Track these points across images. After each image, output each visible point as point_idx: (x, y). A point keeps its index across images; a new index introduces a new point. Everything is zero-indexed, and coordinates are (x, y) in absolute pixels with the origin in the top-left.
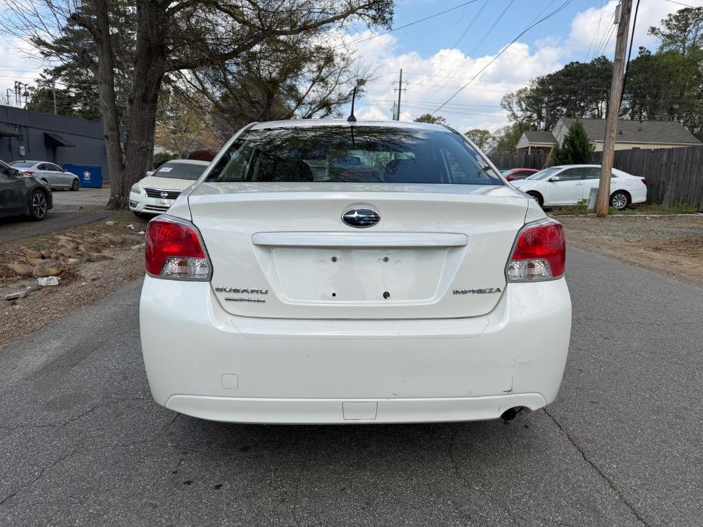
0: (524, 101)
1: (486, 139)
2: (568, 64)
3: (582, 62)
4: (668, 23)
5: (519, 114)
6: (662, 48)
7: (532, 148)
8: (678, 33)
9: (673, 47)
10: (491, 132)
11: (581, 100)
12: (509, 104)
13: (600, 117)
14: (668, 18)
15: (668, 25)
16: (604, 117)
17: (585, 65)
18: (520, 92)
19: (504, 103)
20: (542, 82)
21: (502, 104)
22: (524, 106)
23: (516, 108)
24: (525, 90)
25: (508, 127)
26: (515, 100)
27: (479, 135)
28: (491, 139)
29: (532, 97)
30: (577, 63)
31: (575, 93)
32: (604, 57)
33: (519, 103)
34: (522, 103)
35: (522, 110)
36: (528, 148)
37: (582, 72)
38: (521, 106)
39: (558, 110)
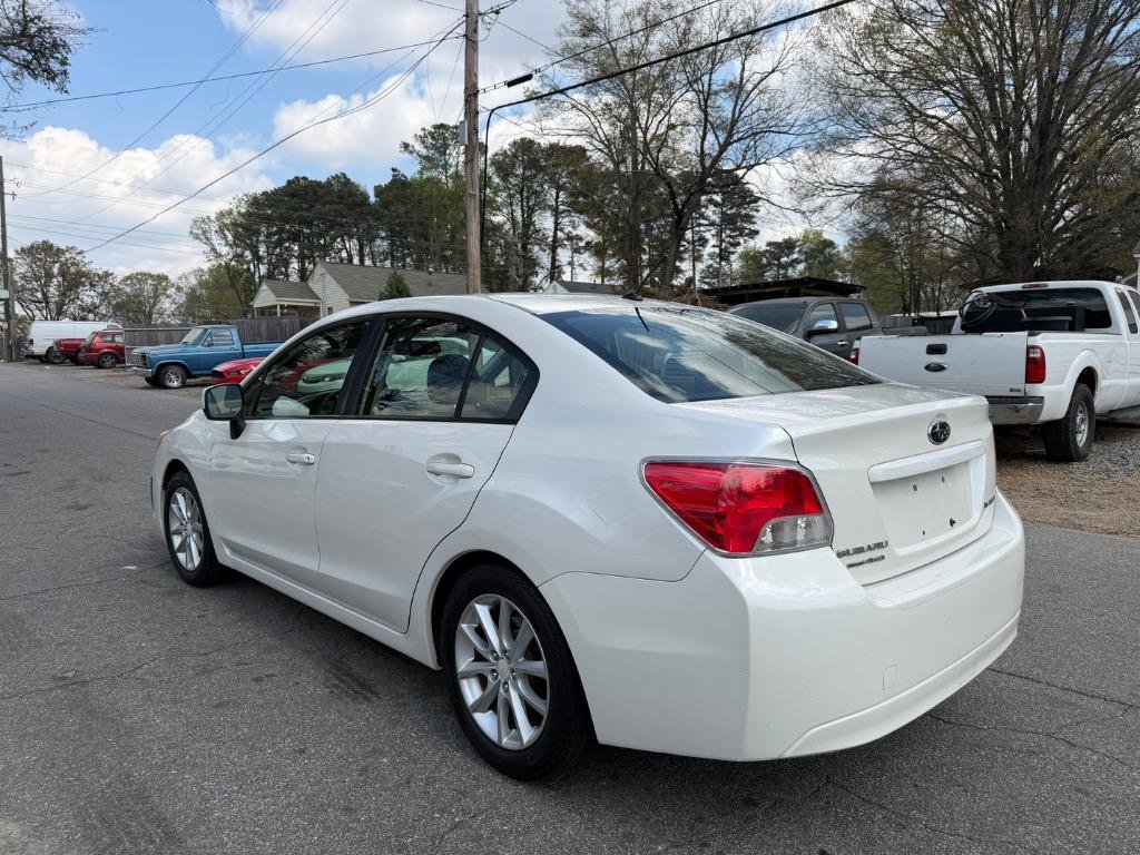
0: (229, 230)
1: (165, 289)
2: (291, 178)
3: (311, 177)
4: (422, 140)
5: (224, 250)
6: (421, 173)
7: (282, 307)
8: (437, 155)
9: (434, 173)
10: (173, 278)
11: (321, 235)
12: (204, 232)
13: (350, 260)
14: (422, 134)
15: (423, 142)
16: (356, 261)
17: (318, 184)
18: (221, 215)
19: (195, 231)
20: (255, 202)
21: (191, 233)
22: (230, 238)
23: (217, 240)
24: (230, 213)
25: (201, 270)
26: (214, 227)
27: (149, 282)
28: (173, 290)
29: (241, 226)
30: (305, 178)
31: (309, 224)
32: (344, 175)
33: (221, 231)
34: (226, 233)
35: (227, 244)
36: (275, 307)
37: (315, 193)
38: (225, 237)
39: (287, 248)
